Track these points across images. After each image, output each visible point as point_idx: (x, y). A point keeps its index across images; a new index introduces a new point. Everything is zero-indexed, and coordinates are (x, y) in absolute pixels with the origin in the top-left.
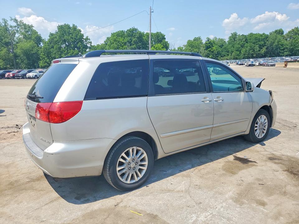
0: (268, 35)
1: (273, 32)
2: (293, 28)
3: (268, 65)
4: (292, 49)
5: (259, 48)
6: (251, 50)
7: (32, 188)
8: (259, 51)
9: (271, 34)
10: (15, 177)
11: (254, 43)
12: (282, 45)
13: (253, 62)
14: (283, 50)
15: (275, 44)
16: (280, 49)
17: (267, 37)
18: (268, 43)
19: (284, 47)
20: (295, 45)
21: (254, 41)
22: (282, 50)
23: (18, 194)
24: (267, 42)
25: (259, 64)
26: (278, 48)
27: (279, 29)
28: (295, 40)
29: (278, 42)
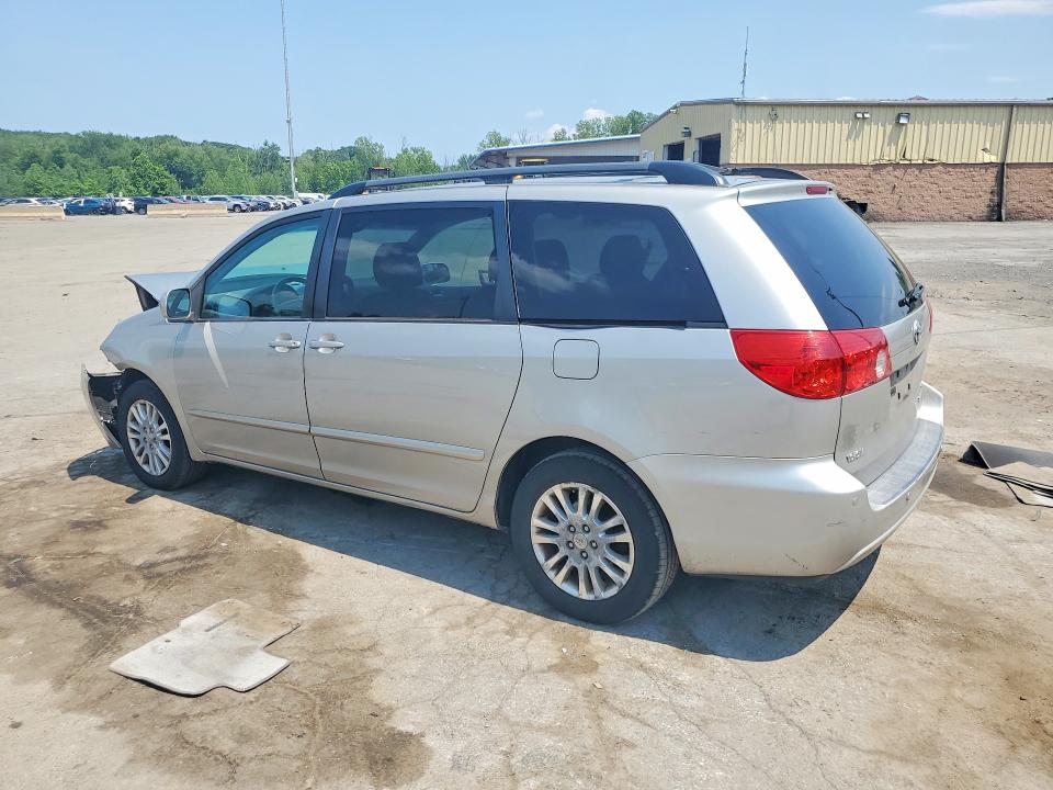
7: (921, 594)
10: (935, 662)
23: (971, 603)
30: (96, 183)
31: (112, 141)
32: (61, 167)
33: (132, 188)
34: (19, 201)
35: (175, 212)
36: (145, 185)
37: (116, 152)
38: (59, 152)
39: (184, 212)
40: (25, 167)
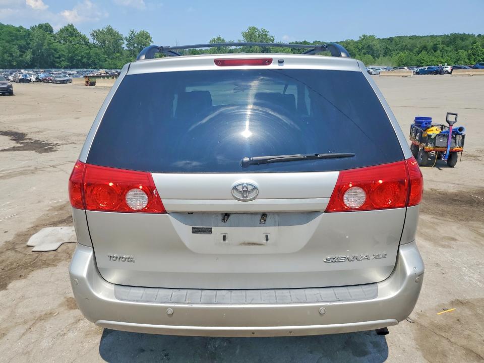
0: (29, 30)
1: (36, 26)
2: (66, 25)
3: (55, 82)
4: (72, 57)
5: (20, 51)
6: (6, 53)
8: (21, 56)
9: (33, 29)
11: (8, 42)
12: (55, 50)
13: (26, 75)
14: (59, 58)
15: (44, 47)
16: (53, 56)
17: (28, 34)
18: (34, 44)
19: (59, 54)
20: (74, 52)
21: (8, 38)
22: (57, 58)
24: (32, 43)
25: (36, 79)
26: (50, 55)
27: (44, 23)
28: (73, 45)
29: (49, 44)
30: (449, 59)
31: (463, 37)
32: (435, 51)
33: (467, 61)
34: (400, 68)
35: (467, 73)
36: (474, 59)
37: (464, 43)
38: (436, 44)
39: (471, 74)
40: (419, 52)
